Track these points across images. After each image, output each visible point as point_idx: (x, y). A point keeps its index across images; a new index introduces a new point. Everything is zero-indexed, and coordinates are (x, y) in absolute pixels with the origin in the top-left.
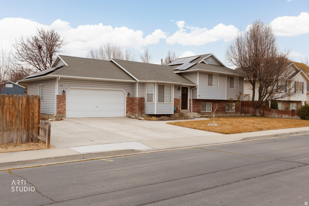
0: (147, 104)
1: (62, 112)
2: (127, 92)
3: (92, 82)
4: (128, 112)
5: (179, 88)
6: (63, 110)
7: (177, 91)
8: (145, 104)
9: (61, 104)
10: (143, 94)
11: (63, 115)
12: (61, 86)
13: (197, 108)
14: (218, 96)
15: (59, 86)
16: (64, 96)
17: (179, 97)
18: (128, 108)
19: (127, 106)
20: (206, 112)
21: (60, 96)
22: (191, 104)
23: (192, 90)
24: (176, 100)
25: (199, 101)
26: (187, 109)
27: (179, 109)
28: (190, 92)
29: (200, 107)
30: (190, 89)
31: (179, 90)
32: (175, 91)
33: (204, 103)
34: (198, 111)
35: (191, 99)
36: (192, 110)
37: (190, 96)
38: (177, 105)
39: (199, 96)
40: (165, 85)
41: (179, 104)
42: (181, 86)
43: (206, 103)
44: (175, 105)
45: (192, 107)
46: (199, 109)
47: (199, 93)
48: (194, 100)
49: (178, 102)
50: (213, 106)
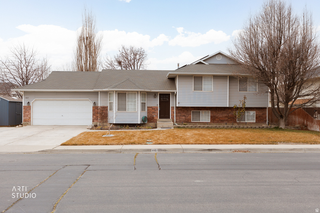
0: (110, 113)
1: (27, 120)
2: (93, 101)
3: (56, 93)
4: (95, 121)
5: (155, 94)
6: (28, 118)
7: (153, 99)
8: (108, 113)
9: (26, 113)
10: (106, 103)
11: (28, 122)
12: (26, 98)
13: (183, 117)
14: (213, 102)
15: (25, 98)
16: (29, 106)
17: (156, 105)
18: (94, 116)
19: (93, 115)
20: (201, 122)
21: (25, 106)
22: (174, 113)
23: (175, 97)
24: (151, 109)
25: (188, 109)
26: (169, 118)
27: (156, 118)
28: (173, 99)
29: (190, 116)
30: (173, 96)
31: (155, 98)
32: (149, 99)
33: (197, 112)
34: (186, 121)
35: (174, 107)
36: (176, 119)
37: (172, 103)
38: (153, 114)
39: (179, 103)
40: (127, 92)
41: (156, 113)
42: (159, 93)
43: (200, 112)
44: (149, 113)
45: (176, 116)
46: (187, 118)
47: (179, 100)
48: (177, 108)
49: (154, 110)
50: (212, 115)
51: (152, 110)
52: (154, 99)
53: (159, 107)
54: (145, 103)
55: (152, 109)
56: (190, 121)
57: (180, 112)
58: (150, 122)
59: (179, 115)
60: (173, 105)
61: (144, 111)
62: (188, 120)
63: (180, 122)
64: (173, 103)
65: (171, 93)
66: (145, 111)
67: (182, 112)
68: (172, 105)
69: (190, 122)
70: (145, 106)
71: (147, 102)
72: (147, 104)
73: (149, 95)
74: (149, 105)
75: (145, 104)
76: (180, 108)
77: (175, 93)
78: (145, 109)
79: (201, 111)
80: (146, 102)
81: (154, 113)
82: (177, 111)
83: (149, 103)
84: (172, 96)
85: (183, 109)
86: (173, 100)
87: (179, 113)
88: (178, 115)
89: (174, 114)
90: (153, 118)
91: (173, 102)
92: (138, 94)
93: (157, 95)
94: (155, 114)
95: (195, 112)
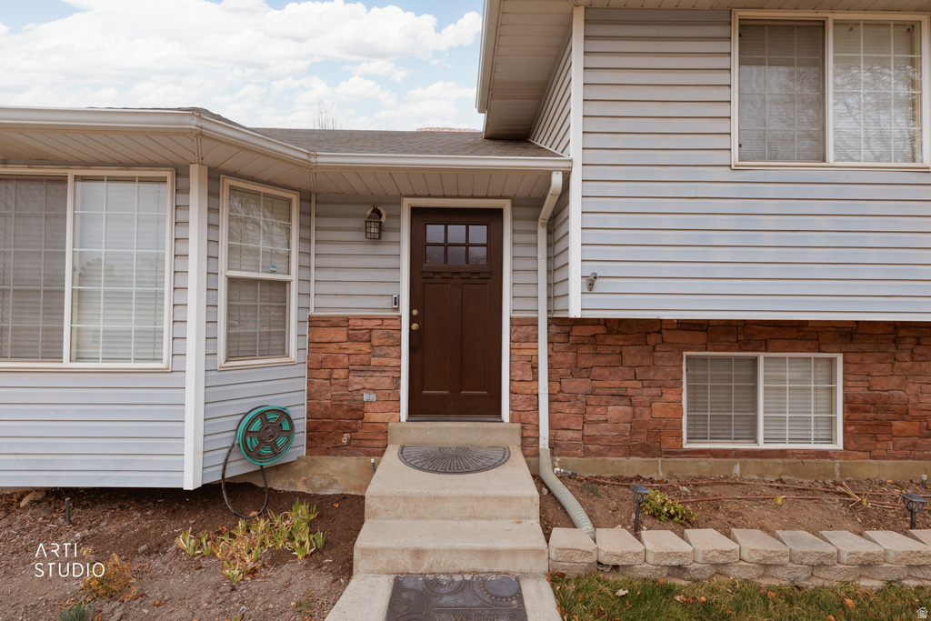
5: (374, 214)
7: (353, 249)
13: (616, 411)
17: (387, 303)
20: (762, 446)
22: (535, 368)
23: (542, 233)
24: (340, 335)
25: (652, 339)
26: (497, 411)
27: (378, 417)
28: (529, 252)
29: (669, 396)
30: (529, 225)
31: (377, 239)
32: (324, 249)
33: (729, 359)
34: (642, 438)
35: (534, 323)
36: (551, 427)
37: (520, 291)
38: (356, 382)
39: (591, 283)
40: (71, 173)
41: (381, 369)
42: (407, 204)
43: (755, 360)
44: (325, 373)
45: (551, 401)
46: (646, 417)
47: (594, 253)
48: (564, 328)
49: (365, 348)
50: (859, 391)
51: (353, 348)
52: (370, 249)
53: (412, 319)
54: (284, 285)
55: (350, 339)
56: (669, 443)
57: (584, 362)
58: (327, 452)
59: (578, 385)
60: (529, 305)
61: (269, 354)
62: (657, 433)
63: (587, 453)
64: (530, 291)
65: (506, 205)
66: (283, 351)
67: (602, 360)
68: (521, 305)
69: (670, 453)
70: (284, 309)
71: (304, 281)
72: (304, 295)
73: (325, 223)
74: (323, 302)
75: (284, 299)
76: (589, 330)
77: (557, 180)
78: (283, 335)
79: (761, 356)
80: (293, 276)
81: (365, 369)
82: (559, 358)
83: (324, 289)
84: (521, 225)
85: (610, 340)
86: (529, 264)
87: (576, 371)
88: (572, 385)
89: (536, 379)
90: (357, 412)
91: (530, 278)
92: (181, 190)
93: (393, 223)
94: (372, 381)
95: (714, 359)
